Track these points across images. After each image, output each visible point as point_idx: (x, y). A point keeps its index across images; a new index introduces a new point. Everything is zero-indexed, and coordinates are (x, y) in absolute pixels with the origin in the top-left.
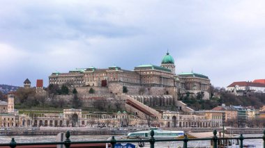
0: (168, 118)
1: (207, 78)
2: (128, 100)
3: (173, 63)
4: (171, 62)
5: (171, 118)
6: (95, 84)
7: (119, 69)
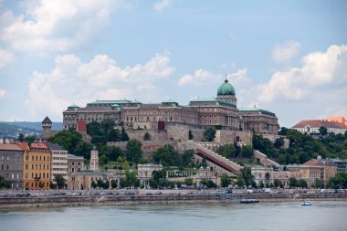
0: (260, 176)
1: (274, 115)
2: (198, 150)
3: (234, 94)
4: (231, 93)
5: (263, 176)
6: (149, 127)
7: (177, 104)
